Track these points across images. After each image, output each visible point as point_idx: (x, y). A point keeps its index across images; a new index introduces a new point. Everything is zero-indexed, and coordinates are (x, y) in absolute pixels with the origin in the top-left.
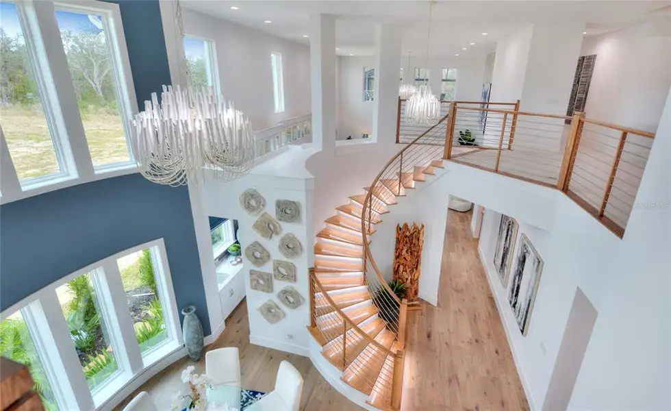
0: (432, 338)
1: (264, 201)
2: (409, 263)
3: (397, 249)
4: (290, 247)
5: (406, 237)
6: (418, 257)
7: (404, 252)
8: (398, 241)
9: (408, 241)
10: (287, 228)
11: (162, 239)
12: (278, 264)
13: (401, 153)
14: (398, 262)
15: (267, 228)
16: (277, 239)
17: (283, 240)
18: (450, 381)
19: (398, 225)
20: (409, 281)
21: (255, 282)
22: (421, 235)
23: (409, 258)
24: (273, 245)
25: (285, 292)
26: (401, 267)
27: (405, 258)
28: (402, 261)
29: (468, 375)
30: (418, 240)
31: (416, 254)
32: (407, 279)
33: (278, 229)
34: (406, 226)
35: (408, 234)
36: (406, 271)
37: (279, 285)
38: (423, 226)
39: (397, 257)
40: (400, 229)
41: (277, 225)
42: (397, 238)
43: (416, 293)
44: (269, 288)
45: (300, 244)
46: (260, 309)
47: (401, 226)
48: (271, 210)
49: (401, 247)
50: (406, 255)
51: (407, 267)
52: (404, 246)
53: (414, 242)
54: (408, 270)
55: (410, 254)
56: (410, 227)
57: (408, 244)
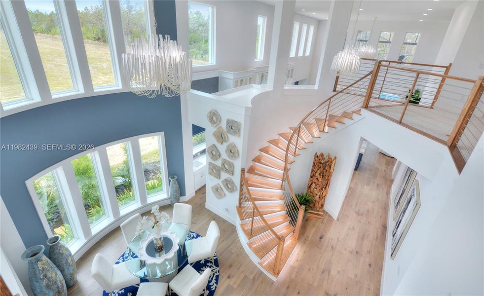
0: (323, 240)
1: (221, 118)
2: (320, 183)
3: (312, 171)
4: (232, 151)
5: (321, 163)
6: (328, 180)
7: (317, 174)
8: (314, 165)
9: (322, 167)
10: (232, 139)
11: (163, 132)
12: (224, 162)
13: (330, 99)
14: (312, 181)
15: (221, 137)
16: (225, 145)
17: (228, 146)
18: (323, 272)
19: (316, 153)
20: (318, 196)
21: (211, 170)
22: (333, 164)
23: (320, 180)
24: (222, 148)
25: (226, 180)
26: (313, 186)
27: (317, 178)
28: (315, 180)
29: (339, 272)
30: (330, 168)
31: (327, 178)
32: (317, 194)
33: (226, 139)
34: (322, 155)
35: (323, 162)
36: (317, 189)
37: (224, 175)
38: (335, 158)
39: (311, 177)
40: (317, 156)
41: (226, 137)
42: (314, 163)
43: (322, 206)
44: (218, 176)
45: (238, 151)
46: (212, 188)
47: (318, 154)
48: (224, 125)
49: (316, 170)
50: (319, 176)
51: (318, 186)
52: (318, 169)
53: (326, 168)
54: (319, 188)
55: (322, 176)
56: (325, 156)
57: (322, 169)
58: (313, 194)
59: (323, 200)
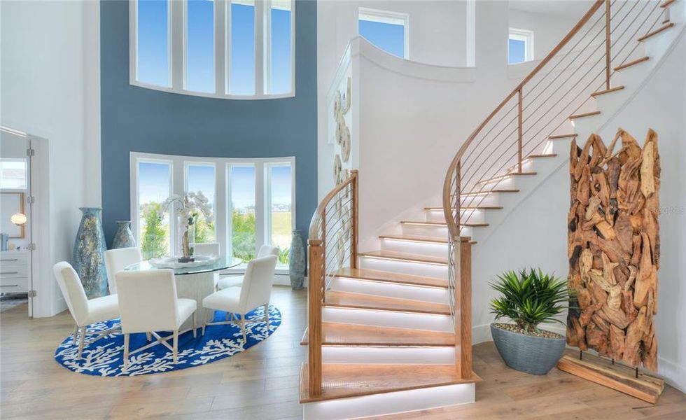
2: (609, 246)
3: (575, 201)
7: (592, 214)
8: (575, 183)
9: (603, 182)
14: (578, 240)
19: (573, 142)
20: (614, 302)
23: (607, 230)
26: (586, 258)
27: (594, 228)
28: (589, 236)
30: (639, 178)
32: (608, 294)
34: (595, 141)
36: (602, 269)
38: (652, 136)
39: (573, 227)
40: (579, 152)
42: (573, 176)
47: (581, 143)
49: (583, 196)
50: (597, 217)
51: (603, 255)
52: (590, 194)
53: (622, 183)
54: (609, 267)
55: (610, 217)
56: (608, 144)
57: (605, 191)
58: (591, 291)
59: (641, 319)
